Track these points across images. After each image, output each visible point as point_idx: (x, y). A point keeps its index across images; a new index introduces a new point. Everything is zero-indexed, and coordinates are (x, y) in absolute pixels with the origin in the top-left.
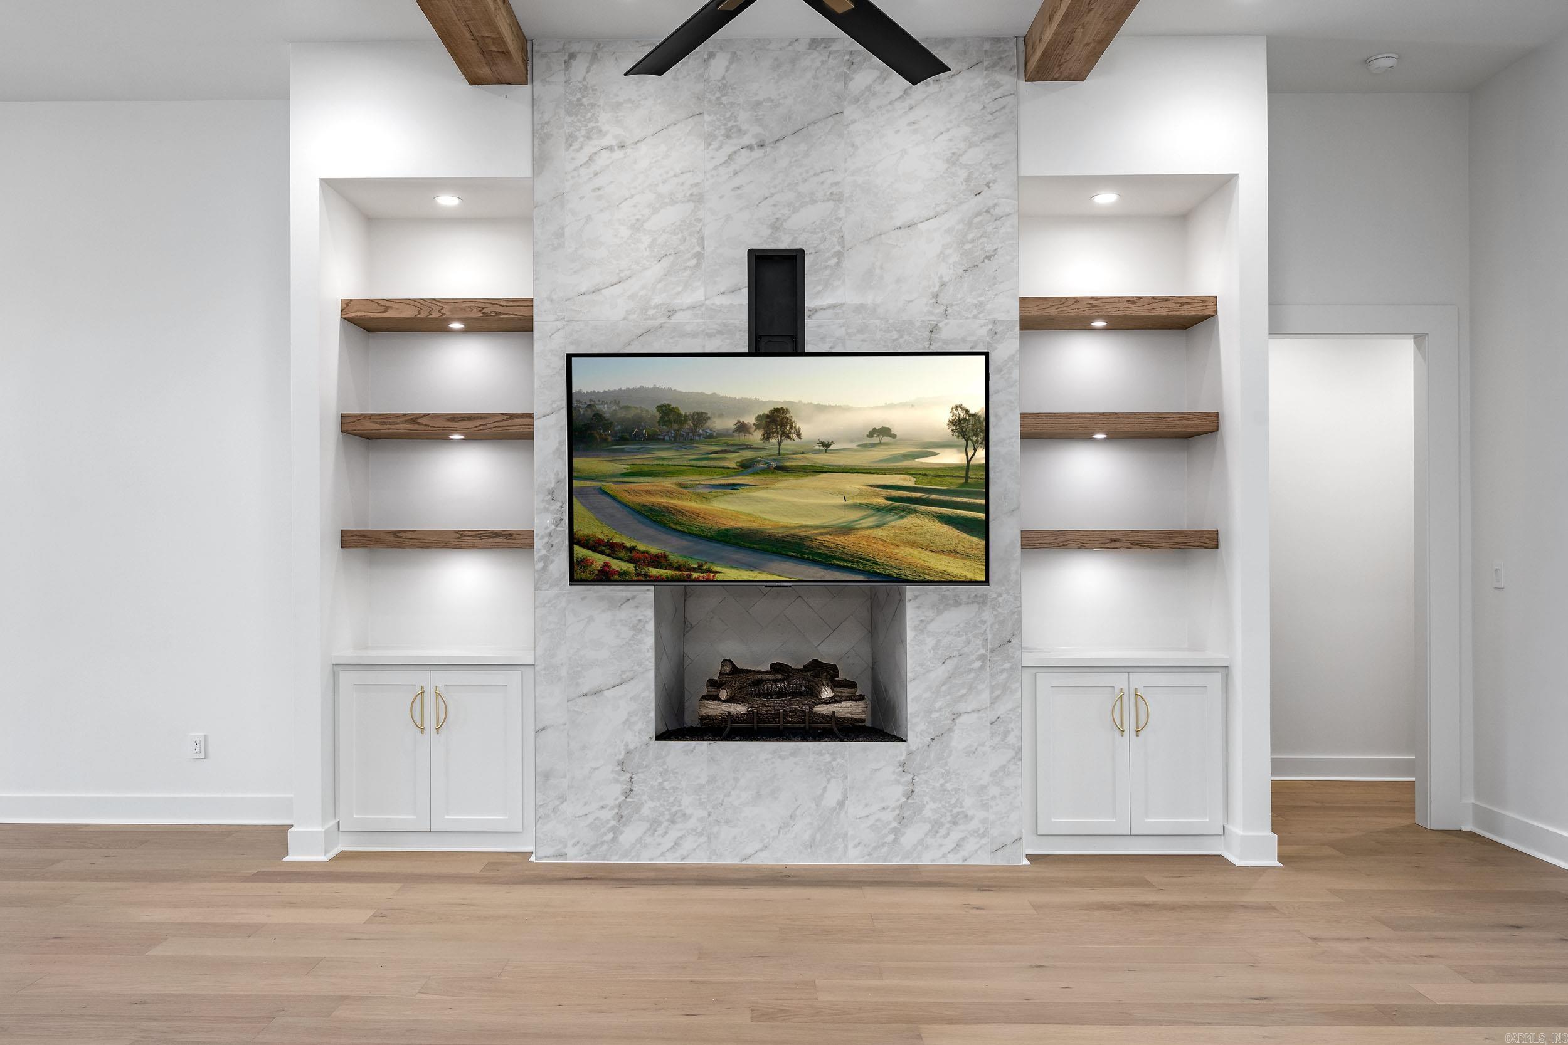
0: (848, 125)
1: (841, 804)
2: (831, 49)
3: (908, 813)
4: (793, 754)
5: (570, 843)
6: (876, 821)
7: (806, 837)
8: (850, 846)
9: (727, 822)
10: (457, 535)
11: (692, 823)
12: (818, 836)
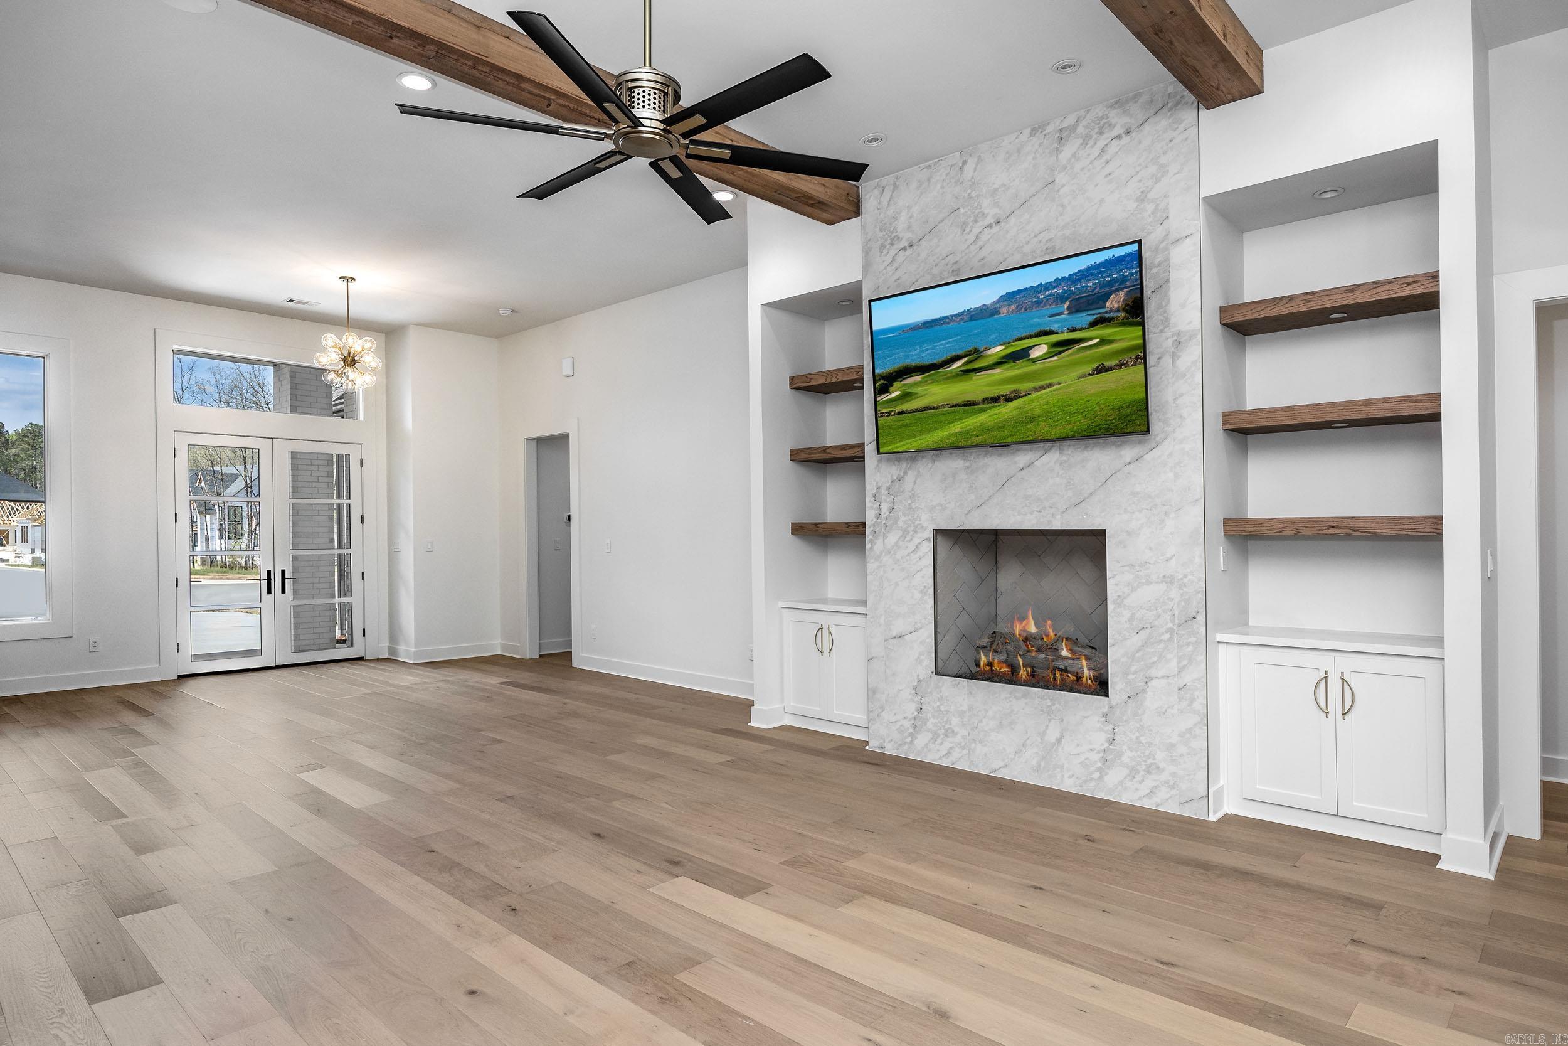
0: (1058, 191)
1: (1059, 741)
2: (1046, 132)
3: (1110, 757)
4: (1025, 696)
5: (887, 741)
6: (1086, 759)
7: (1034, 762)
8: (1066, 775)
9: (981, 742)
10: (847, 526)
11: (958, 738)
12: (1042, 764)
